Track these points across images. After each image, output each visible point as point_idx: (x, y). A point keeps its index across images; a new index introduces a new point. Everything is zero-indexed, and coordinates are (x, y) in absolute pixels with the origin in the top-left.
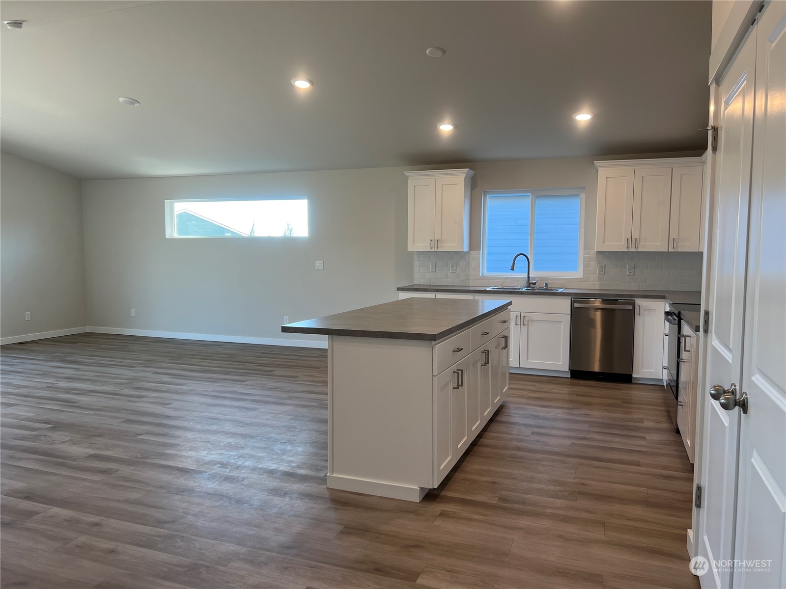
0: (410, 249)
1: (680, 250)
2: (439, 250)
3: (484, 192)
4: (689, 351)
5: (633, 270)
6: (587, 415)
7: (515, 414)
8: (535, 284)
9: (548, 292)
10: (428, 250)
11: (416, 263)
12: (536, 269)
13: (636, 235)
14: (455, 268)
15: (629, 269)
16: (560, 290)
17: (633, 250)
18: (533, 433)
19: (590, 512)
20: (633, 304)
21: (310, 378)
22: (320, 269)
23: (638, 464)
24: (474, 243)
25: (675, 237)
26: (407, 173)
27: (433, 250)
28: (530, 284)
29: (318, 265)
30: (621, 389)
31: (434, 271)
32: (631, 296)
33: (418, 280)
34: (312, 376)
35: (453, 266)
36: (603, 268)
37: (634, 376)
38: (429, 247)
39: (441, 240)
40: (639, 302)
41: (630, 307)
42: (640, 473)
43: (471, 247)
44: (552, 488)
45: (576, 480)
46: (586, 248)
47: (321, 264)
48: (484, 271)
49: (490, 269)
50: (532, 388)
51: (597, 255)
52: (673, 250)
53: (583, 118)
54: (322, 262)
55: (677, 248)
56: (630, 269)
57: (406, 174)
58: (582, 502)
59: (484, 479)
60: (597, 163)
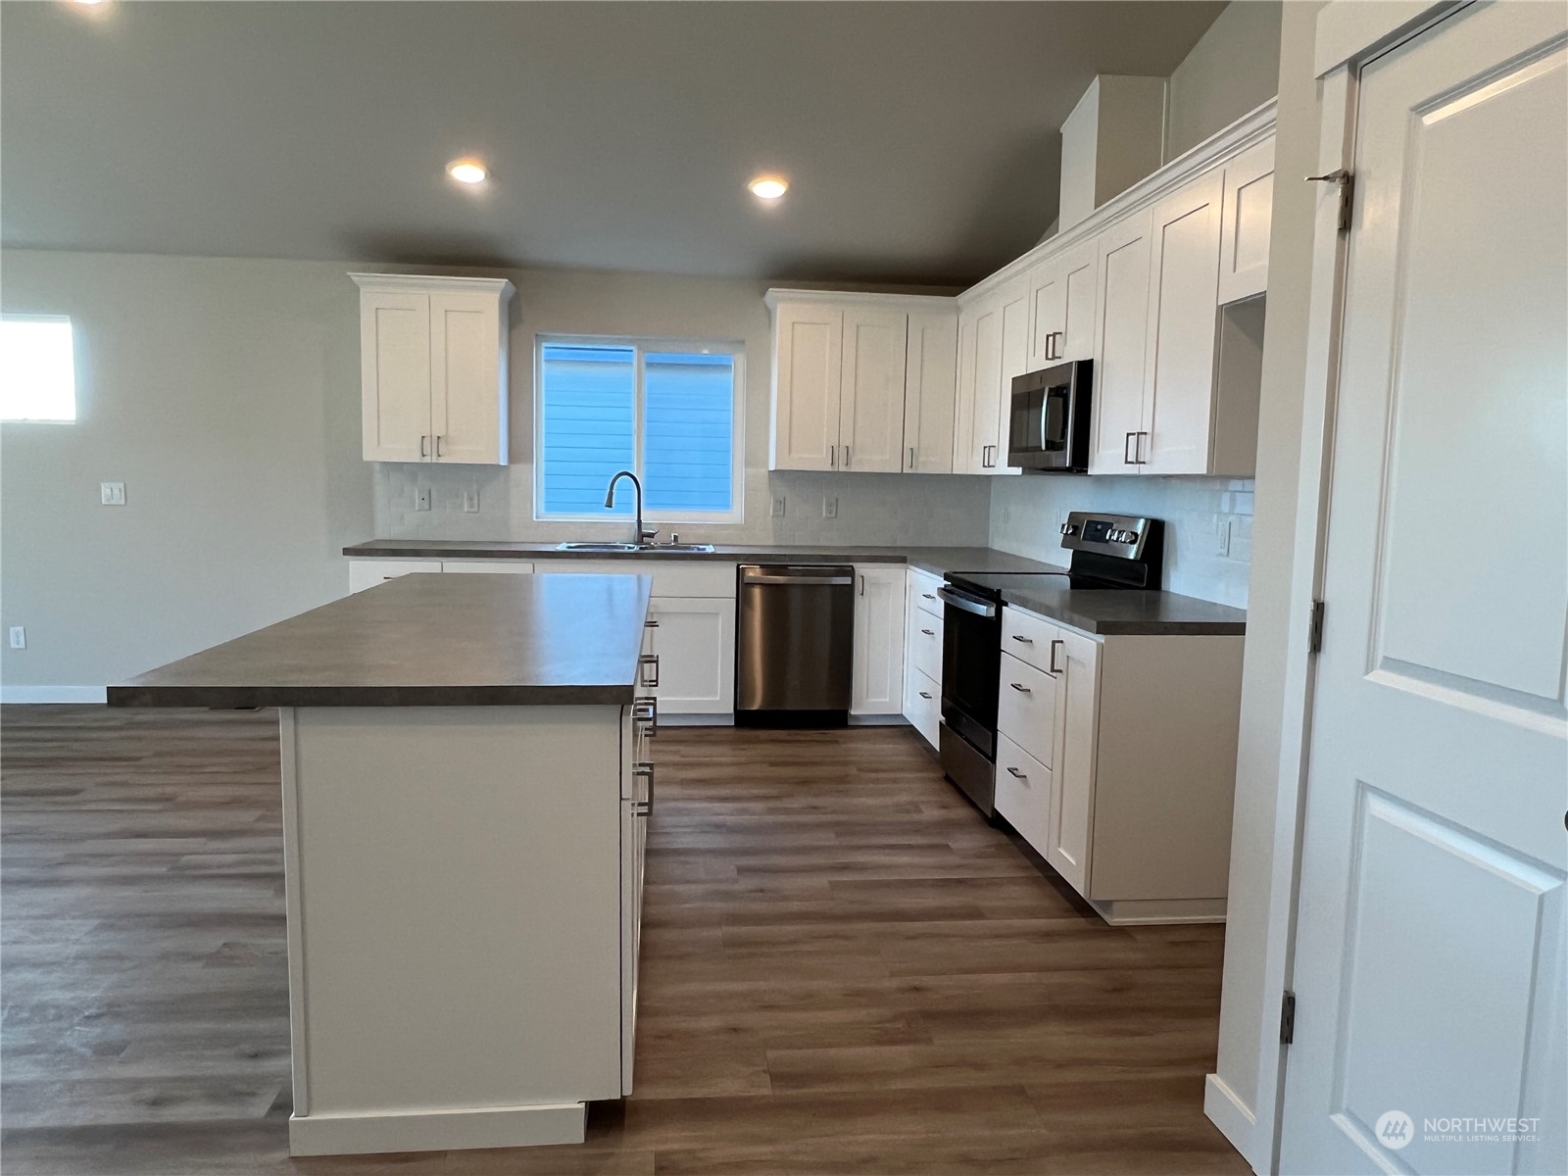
0: (367, 457)
1: (921, 471)
2: (442, 460)
3: (537, 335)
4: (1061, 671)
5: (834, 508)
6: (815, 808)
7: (675, 827)
8: (651, 536)
9: (680, 553)
10: (416, 458)
11: (380, 491)
12: (651, 505)
13: (847, 441)
14: (476, 501)
15: (827, 508)
16: (710, 549)
17: (843, 469)
18: (741, 870)
19: (979, 1066)
20: (851, 573)
21: (122, 793)
22: (114, 502)
23: (976, 914)
24: (519, 449)
25: (914, 445)
26: (356, 277)
27: (427, 460)
28: (642, 537)
29: (110, 492)
30: (836, 742)
31: (427, 507)
32: (848, 558)
33: (386, 529)
34: (124, 784)
35: (471, 499)
36: (780, 504)
37: (853, 712)
38: (419, 453)
39: (446, 436)
40: (861, 569)
41: (847, 581)
42: (998, 936)
43: (513, 457)
44: (862, 1014)
45: (895, 983)
46: (748, 463)
47: (116, 492)
48: (539, 510)
49: (551, 506)
50: (677, 759)
51: (770, 479)
52: (910, 471)
53: (769, 190)
54: (121, 485)
55: (917, 466)
56: (829, 505)
57: (353, 278)
58: (948, 1043)
59: (707, 1023)
60: (773, 293)
